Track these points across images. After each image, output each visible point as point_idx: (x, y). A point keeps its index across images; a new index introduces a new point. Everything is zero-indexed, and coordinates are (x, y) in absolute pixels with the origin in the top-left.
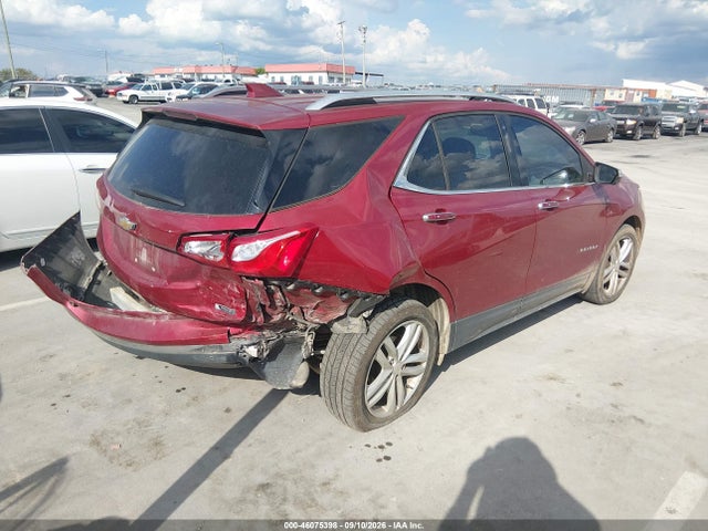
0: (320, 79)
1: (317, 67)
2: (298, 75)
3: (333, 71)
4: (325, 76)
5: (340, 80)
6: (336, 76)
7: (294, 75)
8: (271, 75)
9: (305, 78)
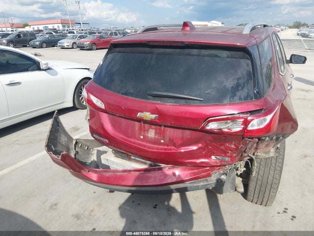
0: (58, 27)
1: (56, 21)
2: (47, 26)
3: (64, 23)
4: (60, 25)
5: (69, 27)
6: (66, 25)
7: (44, 26)
8: (32, 27)
9: (50, 27)
